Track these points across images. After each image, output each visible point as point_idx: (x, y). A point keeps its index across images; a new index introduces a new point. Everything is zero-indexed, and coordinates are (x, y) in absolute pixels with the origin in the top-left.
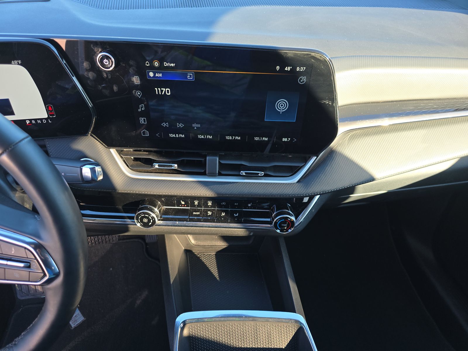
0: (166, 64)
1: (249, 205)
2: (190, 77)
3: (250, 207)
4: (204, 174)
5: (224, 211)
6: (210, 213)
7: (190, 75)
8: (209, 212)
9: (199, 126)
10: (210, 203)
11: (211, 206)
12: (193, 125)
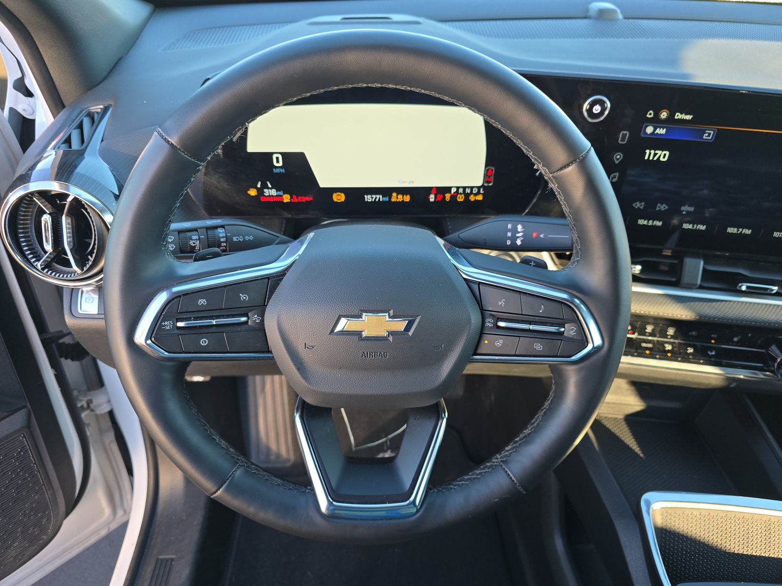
0: (678, 116)
1: (736, 339)
2: (709, 135)
3: (736, 344)
4: (676, 284)
5: (691, 346)
6: (668, 347)
7: (709, 134)
8: (666, 345)
9: (692, 209)
10: (671, 331)
11: (672, 337)
12: (683, 208)
